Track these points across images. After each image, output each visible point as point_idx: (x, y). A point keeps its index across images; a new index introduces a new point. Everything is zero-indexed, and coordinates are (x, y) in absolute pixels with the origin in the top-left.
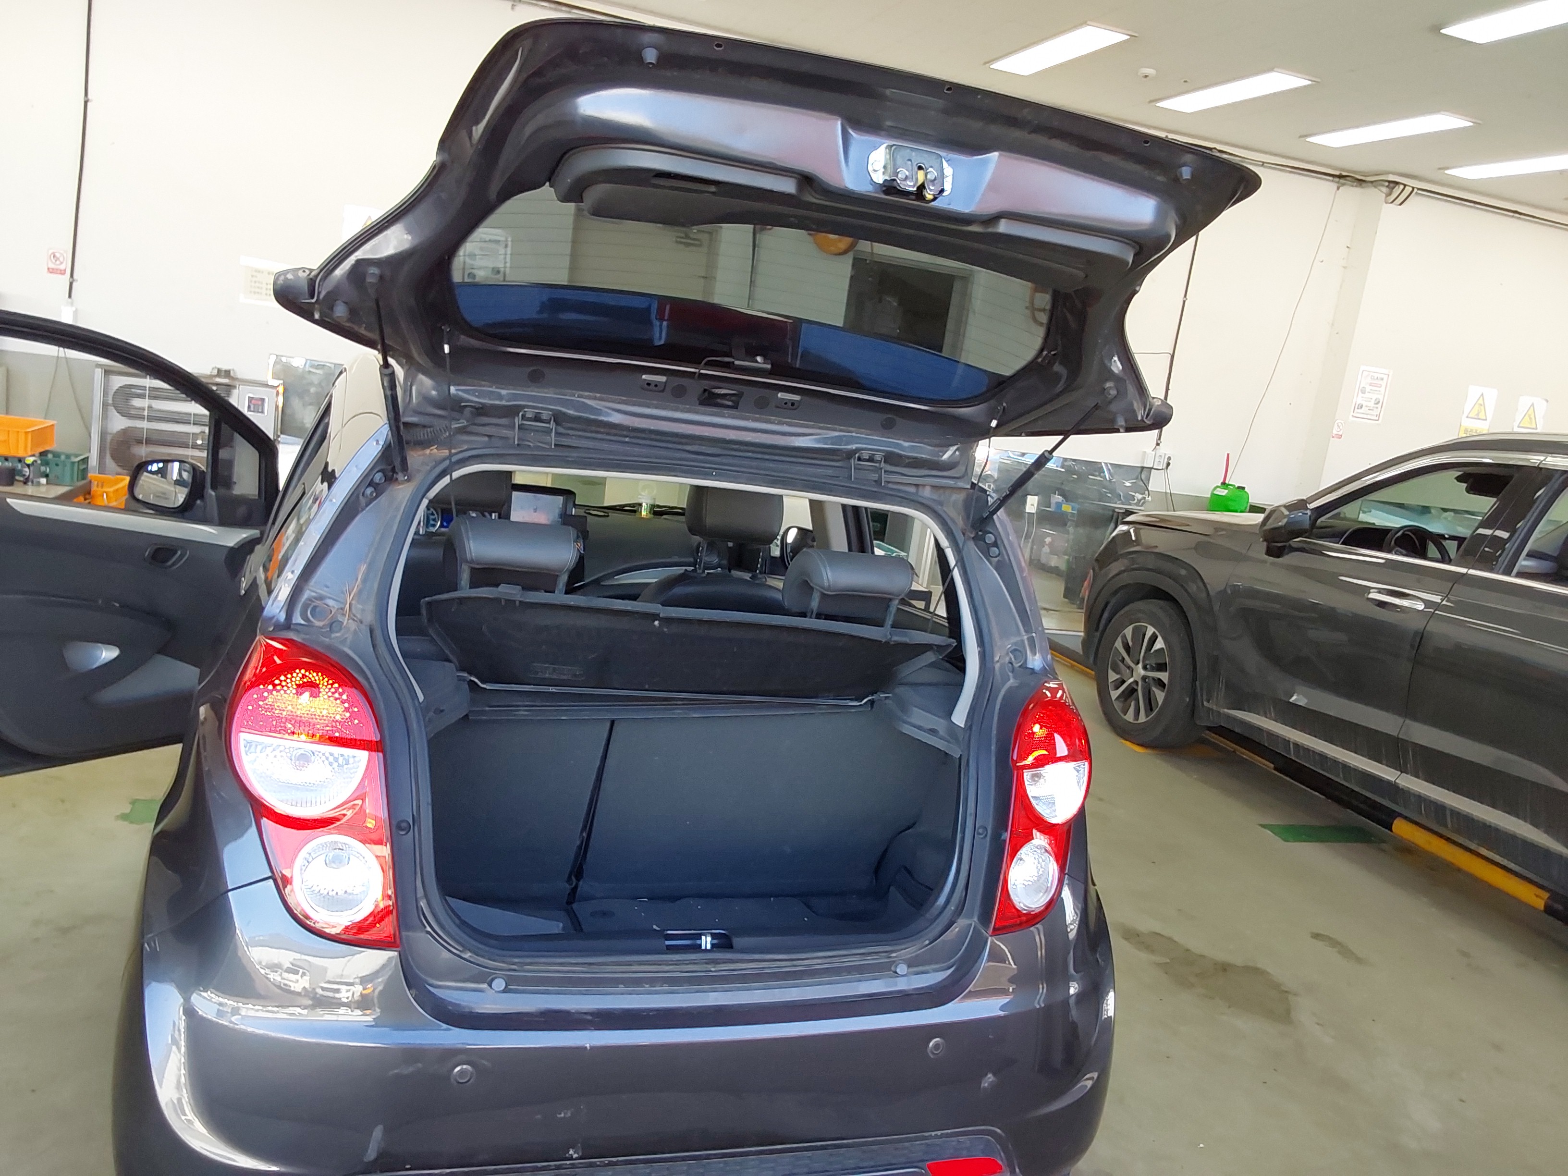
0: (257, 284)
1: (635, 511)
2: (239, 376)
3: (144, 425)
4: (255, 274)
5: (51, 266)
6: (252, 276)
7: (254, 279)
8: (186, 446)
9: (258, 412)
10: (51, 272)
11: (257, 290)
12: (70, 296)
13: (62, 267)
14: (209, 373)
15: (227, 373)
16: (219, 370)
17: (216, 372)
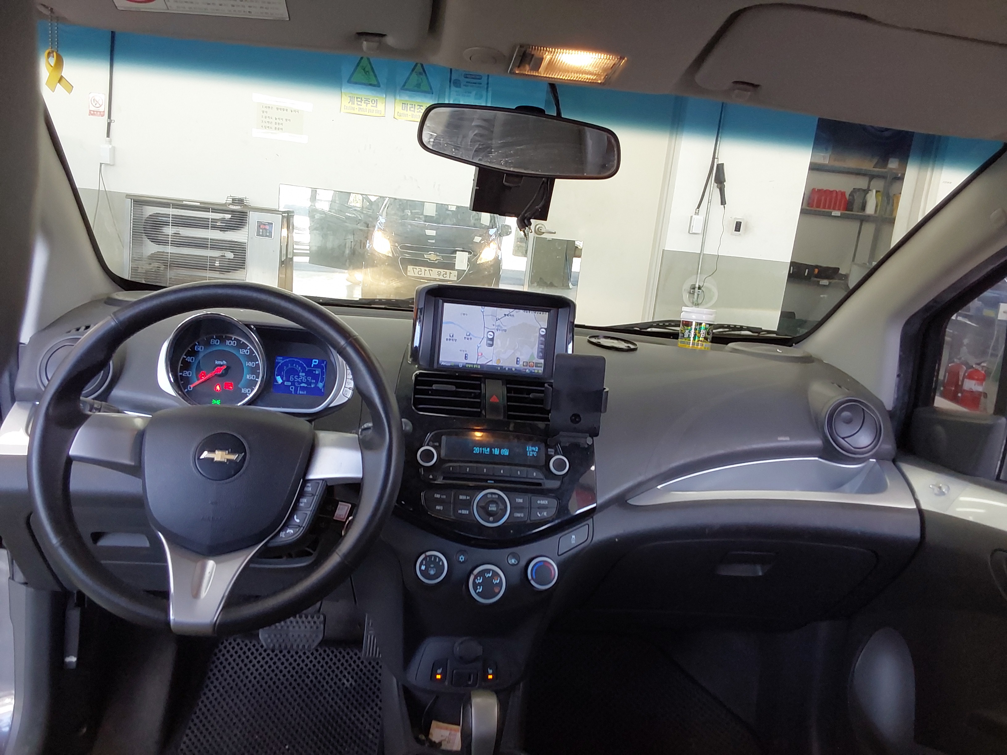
0: (267, 120)
1: (675, 336)
2: (253, 205)
3: (170, 249)
4: (265, 110)
5: (93, 108)
6: (263, 112)
7: (265, 114)
8: (204, 268)
9: (267, 236)
10: (92, 115)
11: (267, 125)
12: (108, 135)
13: (101, 109)
14: (224, 202)
15: (240, 201)
16: (234, 200)
17: (230, 201)
